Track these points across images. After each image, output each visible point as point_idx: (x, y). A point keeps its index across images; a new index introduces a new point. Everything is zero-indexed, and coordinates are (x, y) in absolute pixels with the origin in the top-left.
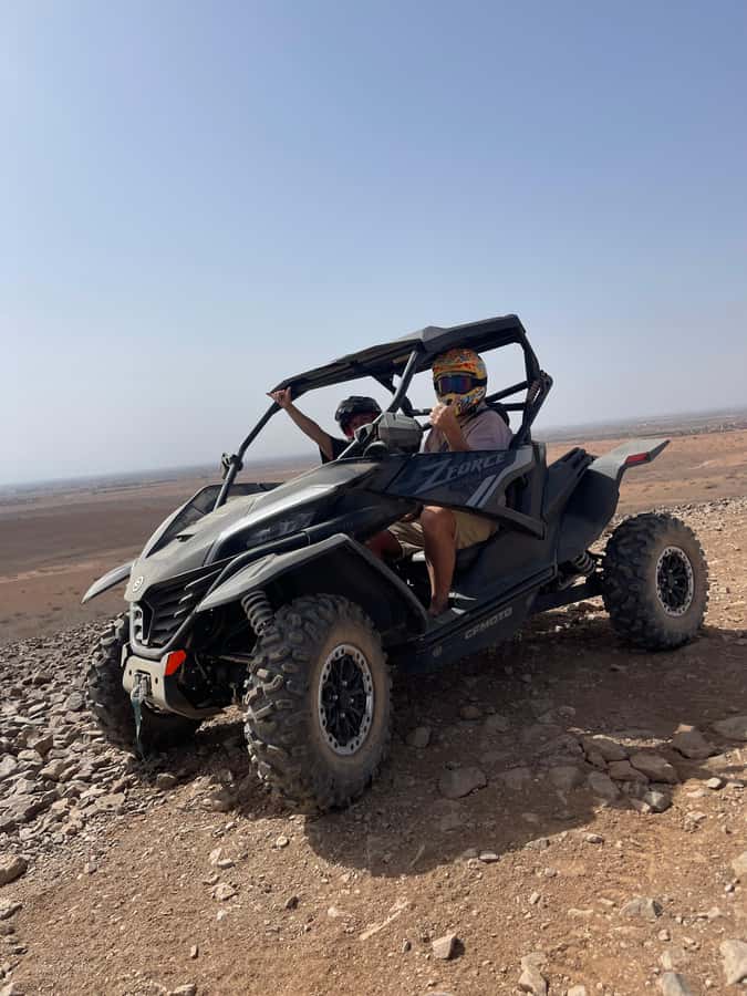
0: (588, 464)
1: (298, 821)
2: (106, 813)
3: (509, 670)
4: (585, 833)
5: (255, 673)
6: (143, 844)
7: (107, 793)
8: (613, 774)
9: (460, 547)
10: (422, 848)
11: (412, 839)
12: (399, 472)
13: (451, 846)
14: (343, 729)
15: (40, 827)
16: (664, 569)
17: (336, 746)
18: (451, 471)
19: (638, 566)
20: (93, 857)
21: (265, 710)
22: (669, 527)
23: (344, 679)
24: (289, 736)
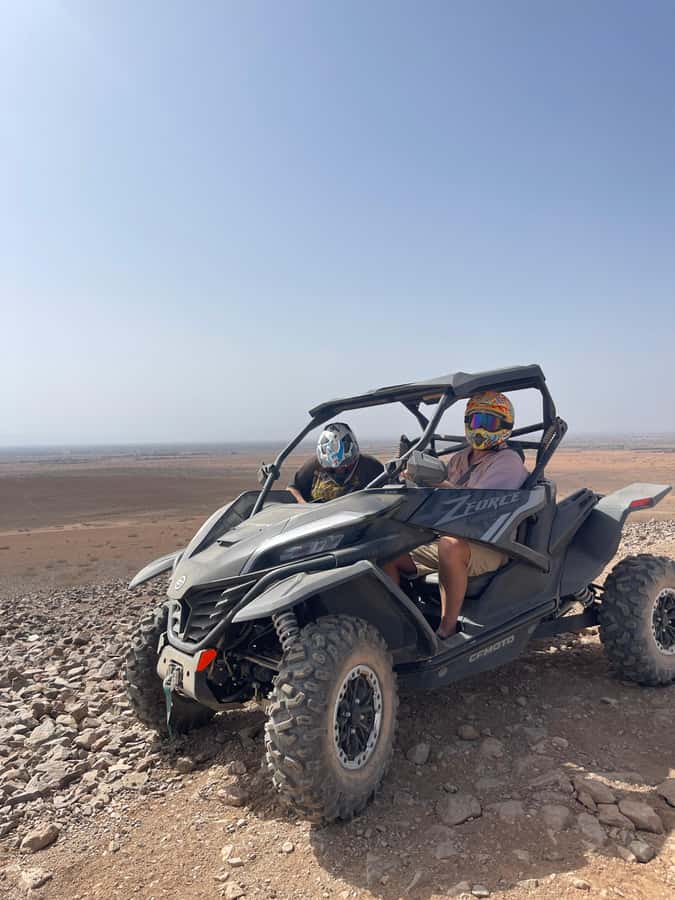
0: (594, 504)
1: (304, 828)
2: (130, 791)
3: (505, 690)
4: (573, 878)
5: (280, 686)
6: (162, 828)
7: (132, 770)
8: (602, 817)
9: (471, 575)
10: (418, 875)
11: (408, 863)
12: (421, 505)
13: (445, 876)
14: (353, 744)
15: (73, 796)
16: (660, 608)
17: (345, 761)
18: (469, 505)
19: (636, 605)
20: (117, 835)
21: (286, 723)
22: (667, 569)
23: (357, 697)
24: (305, 751)
